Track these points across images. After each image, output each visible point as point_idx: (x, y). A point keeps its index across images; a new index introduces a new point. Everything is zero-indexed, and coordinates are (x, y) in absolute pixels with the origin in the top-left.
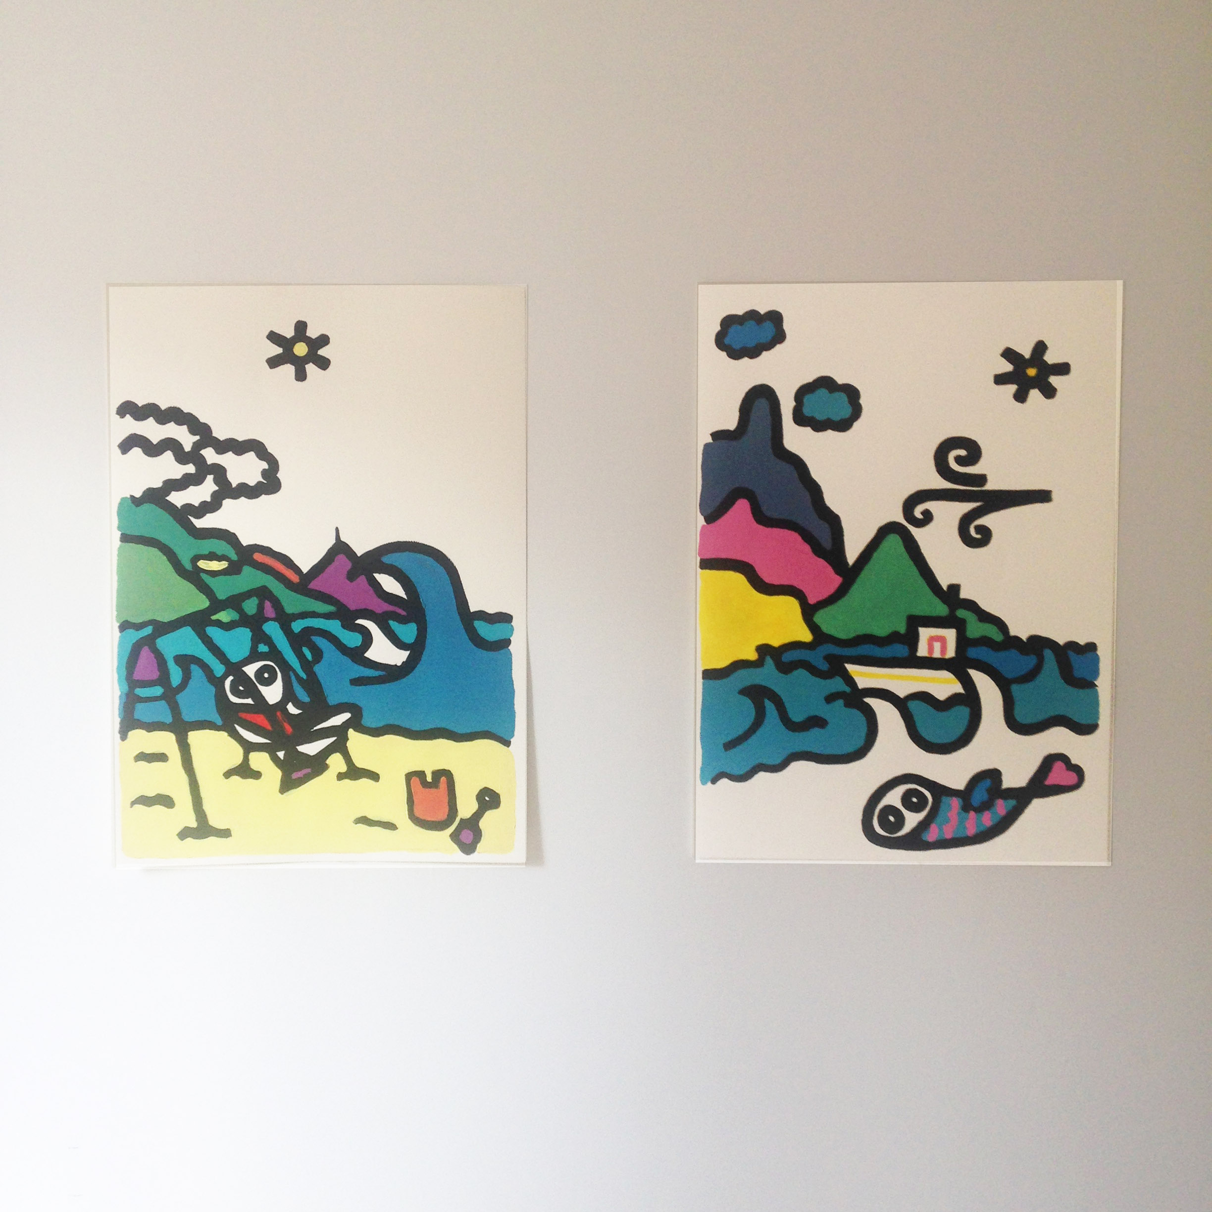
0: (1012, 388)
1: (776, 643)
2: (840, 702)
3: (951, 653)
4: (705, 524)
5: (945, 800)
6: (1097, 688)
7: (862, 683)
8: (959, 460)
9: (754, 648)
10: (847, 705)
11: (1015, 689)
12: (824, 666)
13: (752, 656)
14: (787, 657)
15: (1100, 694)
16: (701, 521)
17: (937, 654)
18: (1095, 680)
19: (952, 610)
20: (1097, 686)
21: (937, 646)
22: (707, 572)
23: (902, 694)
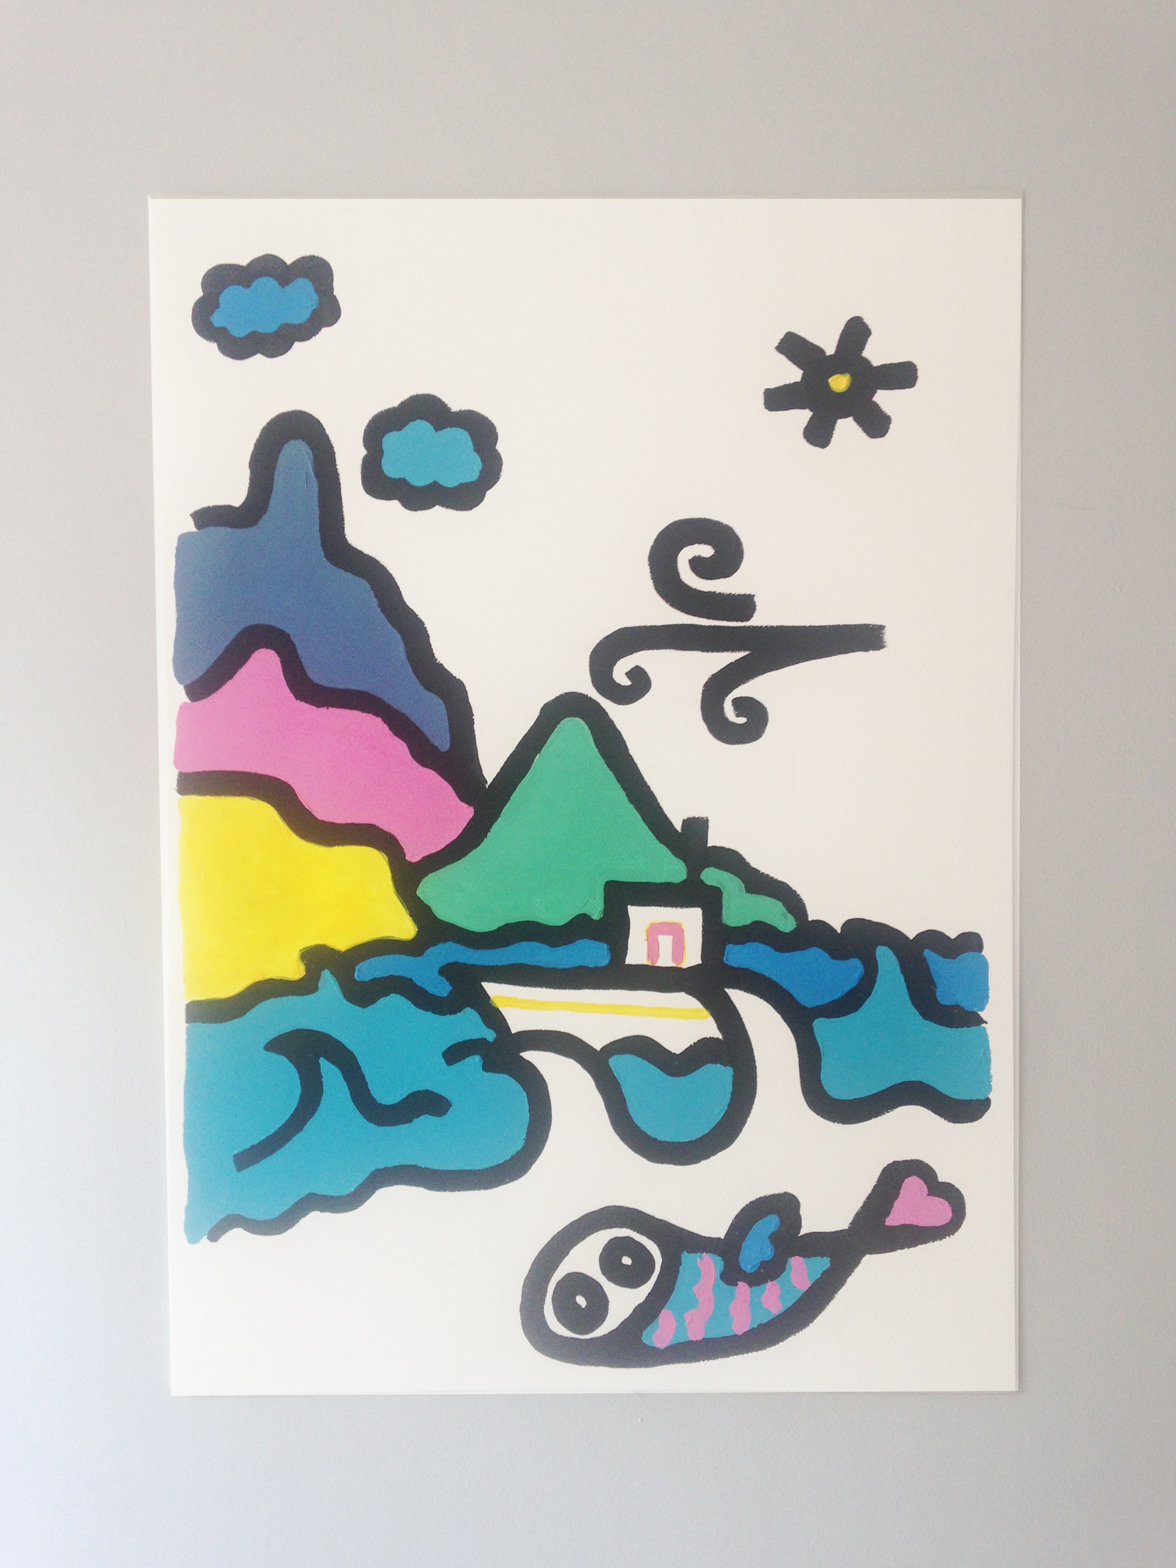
0: (802, 417)
1: (342, 943)
2: (475, 1061)
3: (693, 957)
4: (188, 700)
5: (688, 1259)
6: (984, 1025)
7: (517, 1023)
8: (699, 566)
9: (296, 955)
10: (488, 1067)
11: (822, 1027)
12: (441, 988)
13: (295, 971)
14: (366, 971)
15: (991, 1039)
16: (180, 695)
17: (665, 960)
18: (982, 1010)
19: (694, 870)
20: (986, 1023)
21: (666, 942)
22: (195, 799)
23: (598, 1043)
